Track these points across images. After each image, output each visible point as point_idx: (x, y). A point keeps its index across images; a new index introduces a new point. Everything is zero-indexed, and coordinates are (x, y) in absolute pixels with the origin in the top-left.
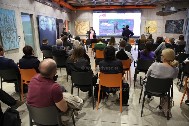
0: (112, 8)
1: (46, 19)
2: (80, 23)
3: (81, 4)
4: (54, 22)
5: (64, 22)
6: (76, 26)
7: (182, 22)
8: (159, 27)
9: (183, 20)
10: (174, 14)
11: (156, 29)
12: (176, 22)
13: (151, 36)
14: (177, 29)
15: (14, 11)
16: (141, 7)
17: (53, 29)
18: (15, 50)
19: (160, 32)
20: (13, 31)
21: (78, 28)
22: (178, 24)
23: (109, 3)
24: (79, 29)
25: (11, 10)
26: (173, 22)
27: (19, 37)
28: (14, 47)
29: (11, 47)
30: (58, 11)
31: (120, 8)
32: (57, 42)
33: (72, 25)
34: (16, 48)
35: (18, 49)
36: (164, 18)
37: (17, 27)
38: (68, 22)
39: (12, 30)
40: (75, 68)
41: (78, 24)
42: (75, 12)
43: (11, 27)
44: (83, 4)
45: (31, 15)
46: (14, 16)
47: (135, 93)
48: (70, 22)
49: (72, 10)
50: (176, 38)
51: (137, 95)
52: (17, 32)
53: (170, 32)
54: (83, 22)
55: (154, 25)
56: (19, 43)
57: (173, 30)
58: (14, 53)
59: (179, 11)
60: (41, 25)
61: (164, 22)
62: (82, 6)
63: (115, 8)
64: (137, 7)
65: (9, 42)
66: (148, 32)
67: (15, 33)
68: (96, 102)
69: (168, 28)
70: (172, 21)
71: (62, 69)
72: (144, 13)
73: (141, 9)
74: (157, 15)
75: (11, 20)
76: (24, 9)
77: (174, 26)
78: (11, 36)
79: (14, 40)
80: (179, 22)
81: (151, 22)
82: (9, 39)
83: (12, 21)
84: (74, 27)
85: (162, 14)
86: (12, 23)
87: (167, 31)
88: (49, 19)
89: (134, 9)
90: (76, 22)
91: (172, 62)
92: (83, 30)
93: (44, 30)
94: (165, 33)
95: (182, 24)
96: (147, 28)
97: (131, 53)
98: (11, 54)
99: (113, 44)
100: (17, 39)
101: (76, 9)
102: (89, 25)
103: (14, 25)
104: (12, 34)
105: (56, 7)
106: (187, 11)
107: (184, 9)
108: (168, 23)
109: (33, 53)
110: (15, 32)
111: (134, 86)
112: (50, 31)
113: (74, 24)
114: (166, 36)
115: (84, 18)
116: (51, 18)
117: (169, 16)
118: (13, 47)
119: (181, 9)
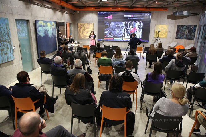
0: (119, 9)
1: (45, 24)
2: (83, 25)
3: (84, 5)
4: (54, 26)
5: (65, 25)
6: (79, 28)
7: (194, 27)
8: (169, 32)
9: (195, 26)
10: (187, 18)
11: (166, 34)
12: (188, 27)
13: (160, 45)
14: (189, 34)
15: (8, 19)
16: (151, 9)
17: (53, 35)
18: (9, 62)
19: (170, 38)
20: (7, 41)
21: (81, 30)
22: (190, 29)
23: (116, 5)
24: (83, 32)
25: (4, 17)
26: (185, 27)
27: (14, 48)
28: (8, 59)
29: (4, 60)
30: (59, 13)
31: (128, 9)
32: (55, 60)
33: (74, 28)
34: (10, 60)
35: (12, 61)
36: (175, 22)
37: (12, 36)
38: (70, 24)
39: (5, 40)
40: (76, 100)
41: (81, 27)
42: (78, 12)
43: (4, 38)
44: (87, 4)
45: (27, 21)
46: (7, 24)
47: (142, 119)
48: (72, 24)
49: (74, 11)
50: (187, 45)
51: (144, 122)
52: (11, 42)
53: (181, 37)
54: (87, 24)
55: (165, 29)
56: (14, 55)
57: (185, 36)
58: (7, 66)
59: (191, 15)
60: (39, 31)
61: (175, 27)
62: (85, 7)
63: (123, 9)
64: (146, 9)
65: (2, 55)
66: (158, 37)
67: (8, 44)
68: (98, 131)
69: (180, 33)
70: (184, 25)
71: (61, 88)
72: (153, 16)
73: (150, 11)
74: (167, 18)
75: (3, 29)
76: (19, 14)
77: (186, 31)
78: (4, 47)
79: (7, 51)
80: (191, 27)
81: (161, 25)
82: (2, 51)
83: (5, 31)
84: (77, 30)
85: (173, 17)
86: (5, 32)
87: (178, 37)
88: (49, 24)
89: (143, 12)
90: (79, 24)
91: (181, 99)
92: (87, 32)
93: (43, 36)
94: (176, 38)
95: (195, 29)
96: (156, 32)
97: (137, 75)
98: (4, 68)
99: (118, 57)
100: (11, 50)
101: (79, 10)
102: (93, 27)
103: (7, 35)
104: (6, 45)
105: (56, 9)
106: (200, 16)
107: (196, 14)
108: (180, 28)
109: (28, 80)
110: (8, 42)
111: (141, 109)
112: (50, 37)
113: (76, 26)
114: (177, 42)
115: (88, 19)
116: (50, 22)
117: (181, 20)
118: (6, 59)
119: (193, 13)
